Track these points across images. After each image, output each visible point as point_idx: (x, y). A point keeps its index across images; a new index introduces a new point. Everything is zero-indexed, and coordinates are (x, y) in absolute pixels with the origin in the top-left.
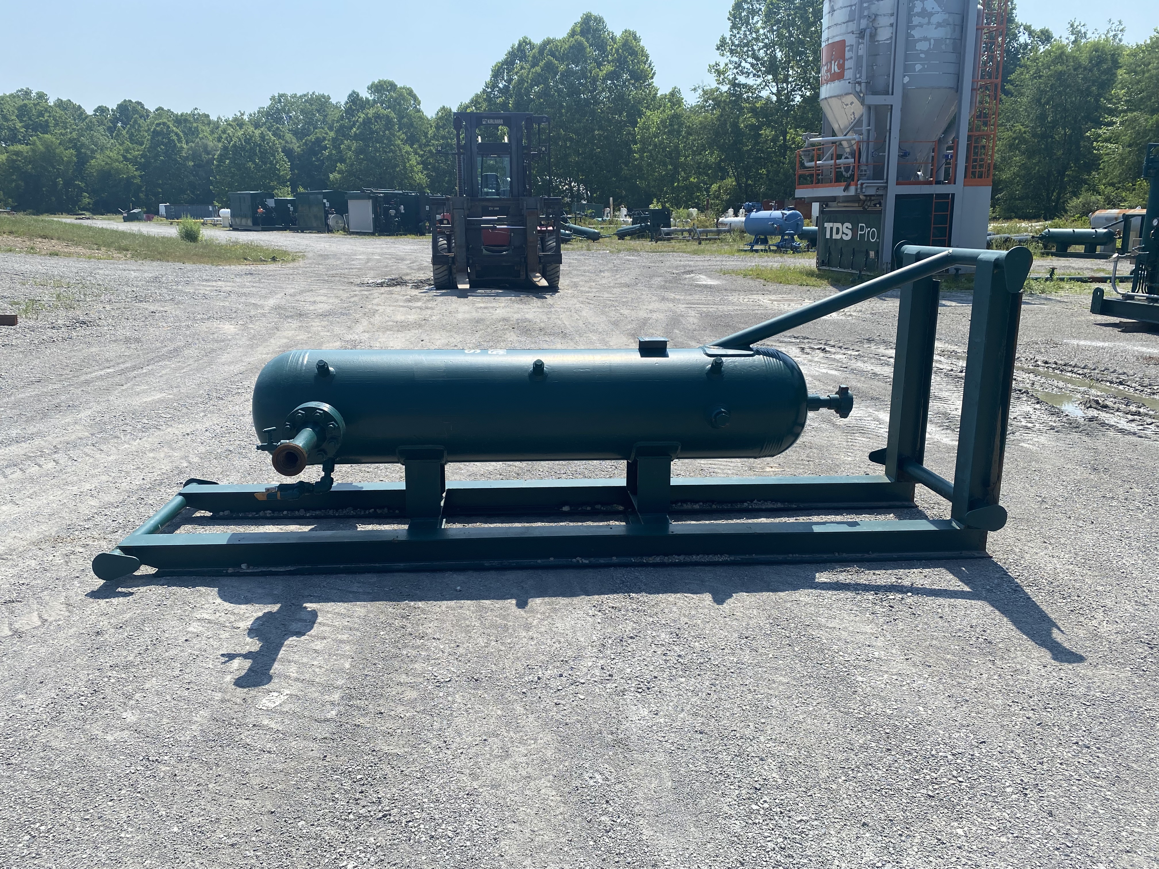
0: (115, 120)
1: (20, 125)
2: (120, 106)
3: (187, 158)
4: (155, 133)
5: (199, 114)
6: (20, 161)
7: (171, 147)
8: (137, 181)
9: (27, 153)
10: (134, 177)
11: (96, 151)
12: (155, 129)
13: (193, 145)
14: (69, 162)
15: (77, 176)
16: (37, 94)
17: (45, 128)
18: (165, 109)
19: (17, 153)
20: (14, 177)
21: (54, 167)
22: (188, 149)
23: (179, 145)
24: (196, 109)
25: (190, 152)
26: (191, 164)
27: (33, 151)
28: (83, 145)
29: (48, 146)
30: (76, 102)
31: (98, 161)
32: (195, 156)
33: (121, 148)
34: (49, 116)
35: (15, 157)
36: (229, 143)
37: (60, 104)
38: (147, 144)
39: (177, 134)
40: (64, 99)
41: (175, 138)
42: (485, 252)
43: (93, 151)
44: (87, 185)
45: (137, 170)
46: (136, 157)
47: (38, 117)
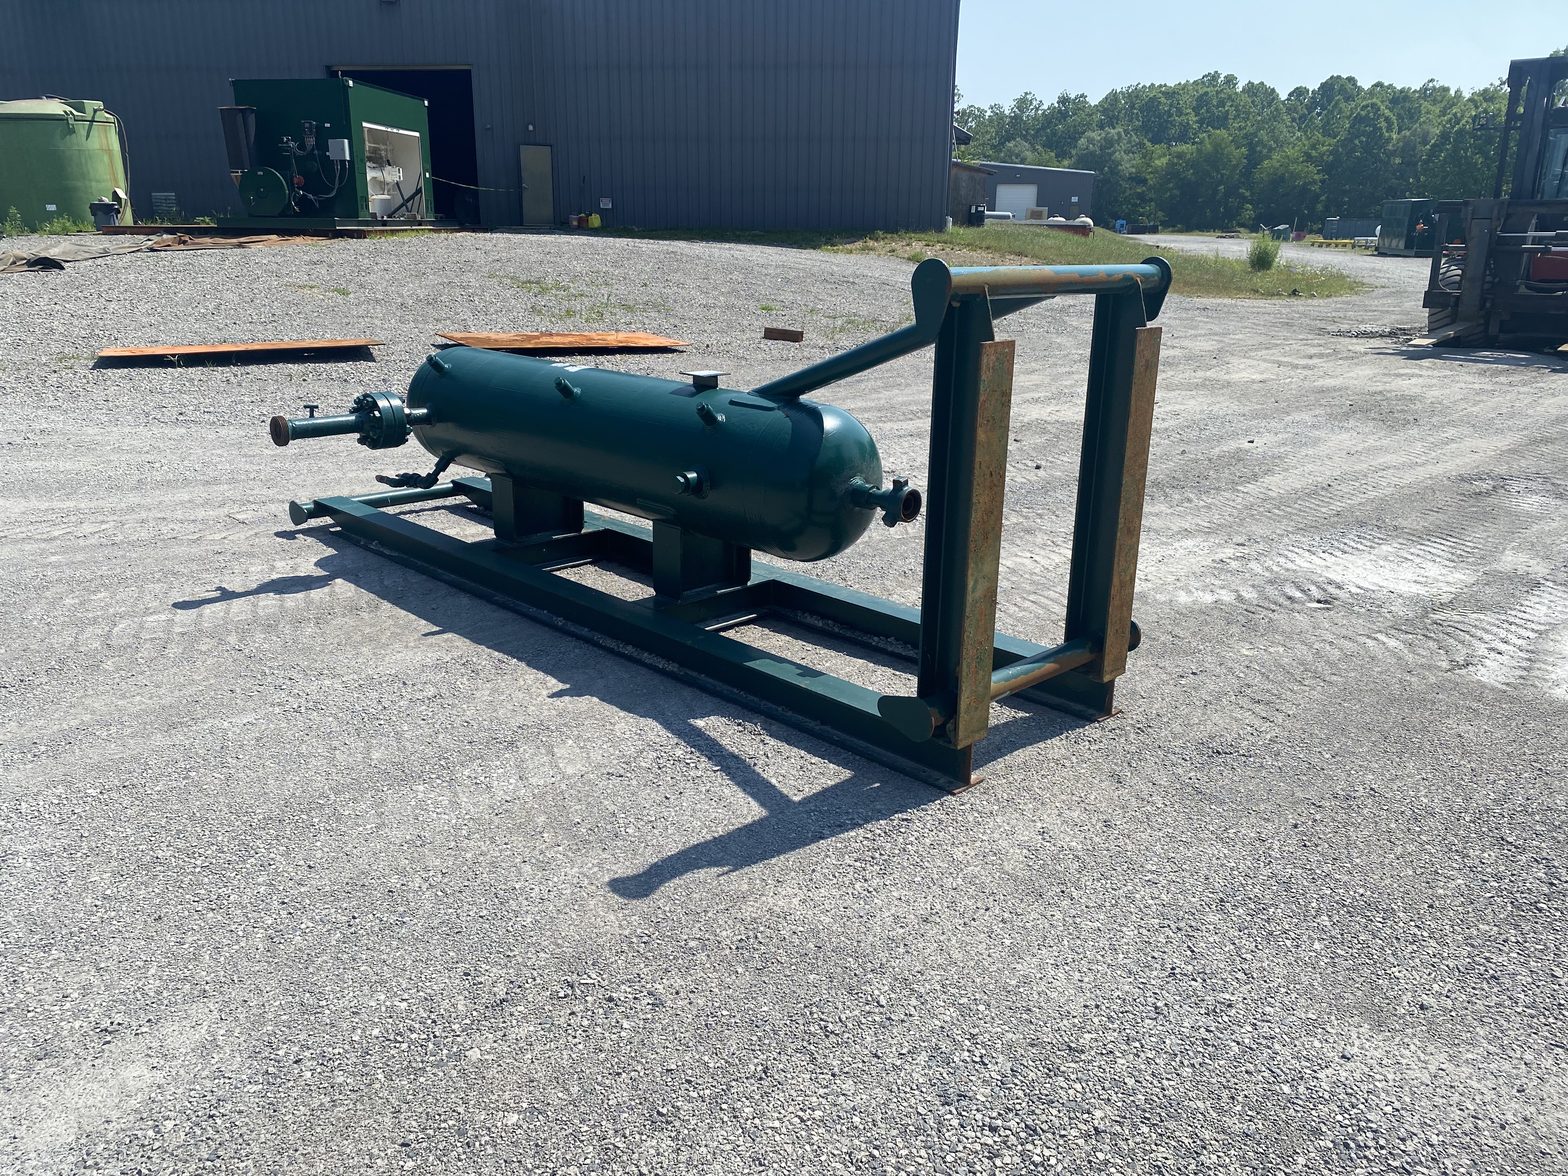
0: (1313, 104)
1: (1195, 119)
2: (1323, 86)
3: (1393, 153)
4: (1359, 119)
5: (1434, 87)
6: (1181, 165)
7: (1376, 138)
8: (1315, 188)
9: (1192, 154)
10: (1314, 182)
11: (1274, 149)
12: (1358, 114)
13: (1408, 133)
14: (1236, 166)
15: (1243, 183)
16: (1225, 77)
17: (1221, 122)
18: (1386, 84)
19: (1180, 156)
20: (1171, 185)
21: (1218, 172)
22: (1398, 140)
23: (1387, 134)
24: (1432, 80)
25: (1401, 144)
26: (1398, 161)
27: (1199, 151)
28: (1260, 142)
29: (1218, 146)
30: (1269, 84)
31: (1272, 163)
32: (1407, 150)
33: (1306, 143)
34: (1231, 106)
35: (1175, 160)
36: (1453, 127)
37: (1251, 89)
38: (1342, 135)
39: (1387, 119)
40: (1256, 82)
41: (1384, 125)
42: (1523, 290)
43: (1271, 150)
44: (1252, 194)
45: (1319, 172)
46: (1322, 155)
47: (1218, 107)
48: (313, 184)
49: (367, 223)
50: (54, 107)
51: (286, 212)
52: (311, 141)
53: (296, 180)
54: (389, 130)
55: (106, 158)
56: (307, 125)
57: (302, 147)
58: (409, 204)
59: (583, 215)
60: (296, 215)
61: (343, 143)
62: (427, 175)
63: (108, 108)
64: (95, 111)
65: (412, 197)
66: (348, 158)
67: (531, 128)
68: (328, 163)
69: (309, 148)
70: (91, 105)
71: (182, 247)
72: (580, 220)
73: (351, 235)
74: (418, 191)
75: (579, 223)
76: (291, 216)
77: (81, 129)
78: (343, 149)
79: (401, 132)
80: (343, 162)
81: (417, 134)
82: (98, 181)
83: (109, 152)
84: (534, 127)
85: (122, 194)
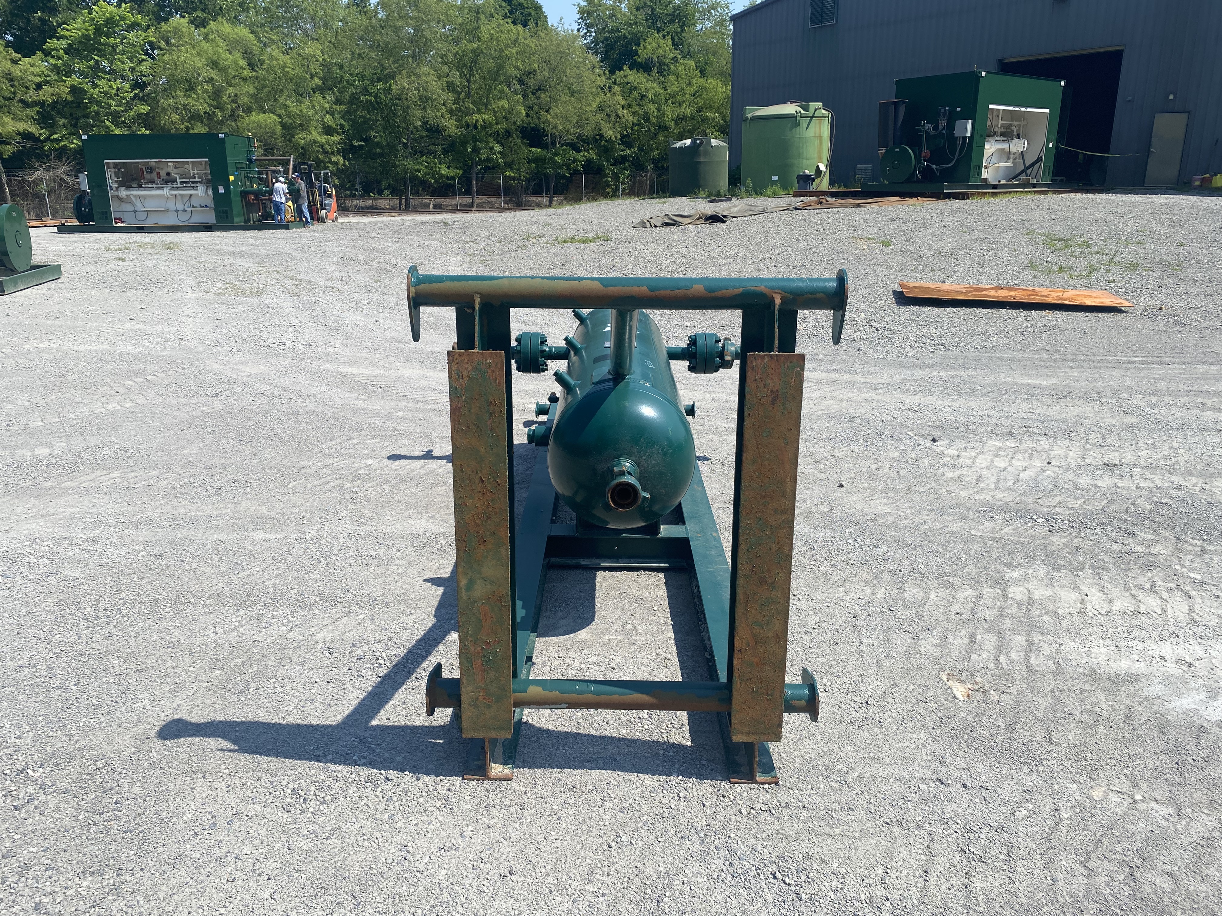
48: (937, 156)
49: (977, 187)
50: (790, 109)
51: (911, 179)
52: (943, 123)
53: (923, 154)
54: (1017, 109)
55: (817, 142)
56: (942, 111)
57: (936, 128)
58: (1029, 171)
59: (1208, 175)
60: (918, 181)
61: (967, 124)
62: (1051, 145)
63: (825, 107)
64: (816, 110)
65: (1032, 165)
66: (969, 134)
67: (1171, 97)
68: (953, 139)
69: (941, 128)
70: (813, 105)
71: (819, 206)
72: (1203, 180)
73: (956, 196)
74: (1039, 160)
75: (1201, 183)
76: (914, 182)
77: (804, 123)
78: (966, 128)
79: (1029, 110)
80: (965, 138)
81: (1047, 111)
82: (808, 159)
83: (820, 137)
84: (1175, 97)
85: (822, 167)
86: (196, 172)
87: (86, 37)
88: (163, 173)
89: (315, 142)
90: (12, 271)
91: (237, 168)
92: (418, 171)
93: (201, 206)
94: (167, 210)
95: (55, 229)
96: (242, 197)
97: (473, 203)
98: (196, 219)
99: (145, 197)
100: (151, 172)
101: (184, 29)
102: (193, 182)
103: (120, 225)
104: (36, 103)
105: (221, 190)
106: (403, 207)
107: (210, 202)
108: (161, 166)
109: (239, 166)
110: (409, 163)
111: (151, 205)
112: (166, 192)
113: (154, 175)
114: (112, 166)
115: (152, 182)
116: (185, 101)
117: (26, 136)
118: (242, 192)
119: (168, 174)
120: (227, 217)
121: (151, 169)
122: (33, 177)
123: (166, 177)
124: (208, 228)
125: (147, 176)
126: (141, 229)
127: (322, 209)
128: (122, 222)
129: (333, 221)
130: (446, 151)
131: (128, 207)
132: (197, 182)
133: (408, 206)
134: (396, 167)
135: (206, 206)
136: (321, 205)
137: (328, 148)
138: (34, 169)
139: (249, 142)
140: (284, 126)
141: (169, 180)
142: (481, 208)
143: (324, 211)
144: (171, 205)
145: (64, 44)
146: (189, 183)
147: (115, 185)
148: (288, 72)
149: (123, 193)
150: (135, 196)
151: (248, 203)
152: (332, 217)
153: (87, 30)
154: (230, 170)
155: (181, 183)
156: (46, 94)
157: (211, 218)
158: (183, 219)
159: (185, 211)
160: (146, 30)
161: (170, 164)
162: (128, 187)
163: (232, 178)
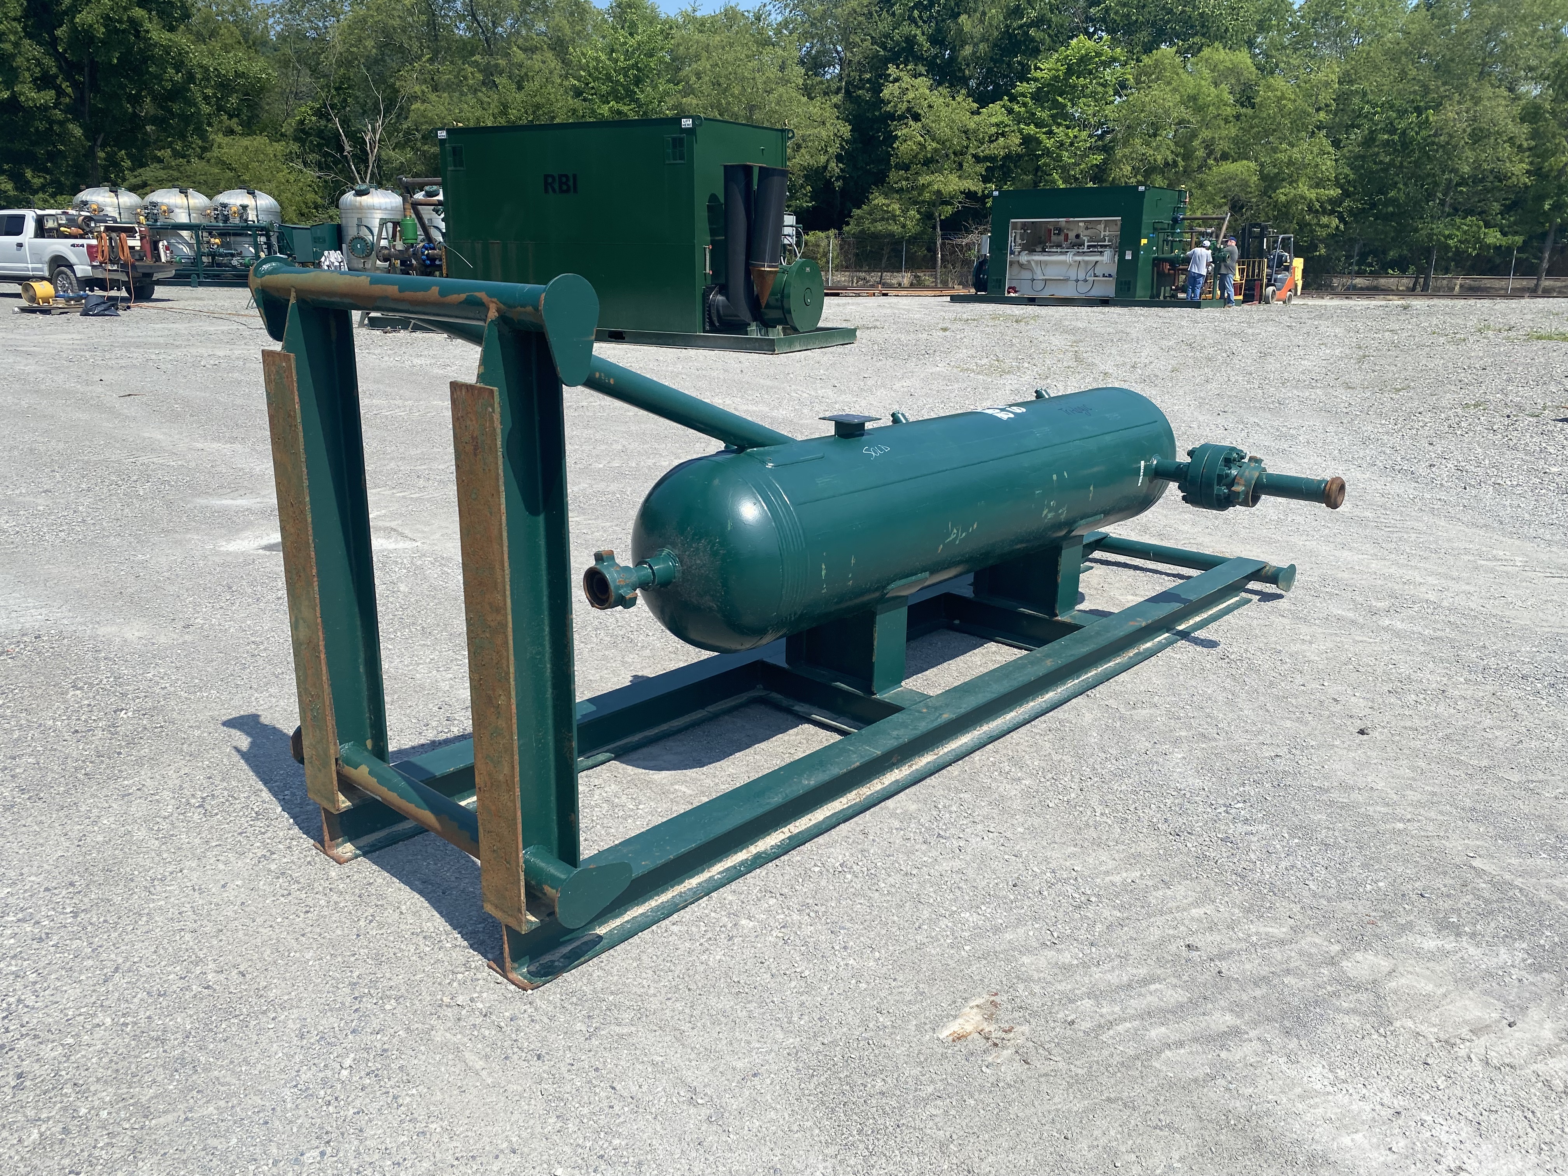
86: (1107, 233)
87: (1056, 78)
88: (1072, 235)
89: (1303, 197)
90: (792, 329)
91: (1155, 229)
92: (1450, 237)
93: (1104, 276)
94: (1067, 280)
95: (948, 299)
96: (1154, 265)
97: (1537, 285)
98: (1098, 292)
99: (1046, 263)
100: (1059, 234)
101: (1166, 61)
102: (1102, 246)
103: (1012, 295)
104: (987, 158)
105: (1128, 257)
106: (1419, 288)
107: (1113, 270)
108: (1071, 227)
109: (1159, 226)
110: (1440, 227)
111: (1052, 273)
112: (1069, 258)
113: (1062, 237)
114: (1019, 226)
115: (1059, 246)
116: (1143, 149)
117: (970, 195)
118: (1154, 259)
119: (1078, 236)
120: (1129, 289)
121: (1060, 230)
122: (965, 242)
123: (1075, 240)
124: (1105, 302)
125: (1053, 238)
126: (1032, 301)
127: (1268, 285)
128: (1016, 292)
129: (1284, 302)
130: (1507, 209)
131: (1026, 275)
132: (1106, 246)
133: (1425, 288)
134: (1416, 230)
135: (1110, 276)
136: (1269, 280)
137: (1317, 205)
138: (968, 231)
139: (1180, 196)
140: (1264, 177)
141: (1077, 244)
142: (1547, 293)
143: (1271, 289)
144: (1072, 274)
145: (1032, 87)
146: (1097, 247)
147: (1017, 249)
148: (1285, 106)
149: (1024, 258)
150: (1036, 262)
151: (1161, 275)
152: (1283, 297)
153: (1057, 70)
154: (1144, 231)
155: (1089, 247)
156: (998, 148)
157: (1109, 290)
158: (1082, 291)
159: (1086, 281)
160: (1123, 65)
161: (1081, 224)
162: (1032, 251)
163: (1144, 241)
